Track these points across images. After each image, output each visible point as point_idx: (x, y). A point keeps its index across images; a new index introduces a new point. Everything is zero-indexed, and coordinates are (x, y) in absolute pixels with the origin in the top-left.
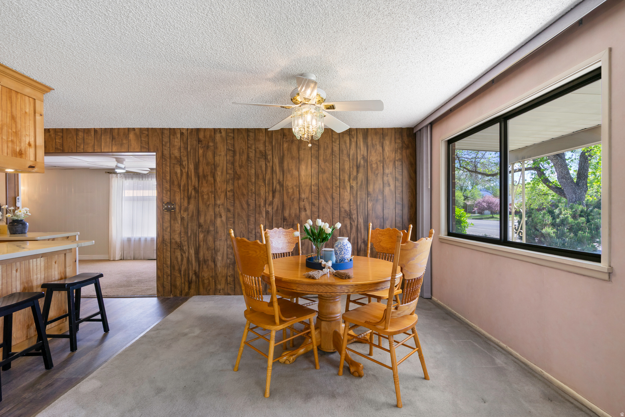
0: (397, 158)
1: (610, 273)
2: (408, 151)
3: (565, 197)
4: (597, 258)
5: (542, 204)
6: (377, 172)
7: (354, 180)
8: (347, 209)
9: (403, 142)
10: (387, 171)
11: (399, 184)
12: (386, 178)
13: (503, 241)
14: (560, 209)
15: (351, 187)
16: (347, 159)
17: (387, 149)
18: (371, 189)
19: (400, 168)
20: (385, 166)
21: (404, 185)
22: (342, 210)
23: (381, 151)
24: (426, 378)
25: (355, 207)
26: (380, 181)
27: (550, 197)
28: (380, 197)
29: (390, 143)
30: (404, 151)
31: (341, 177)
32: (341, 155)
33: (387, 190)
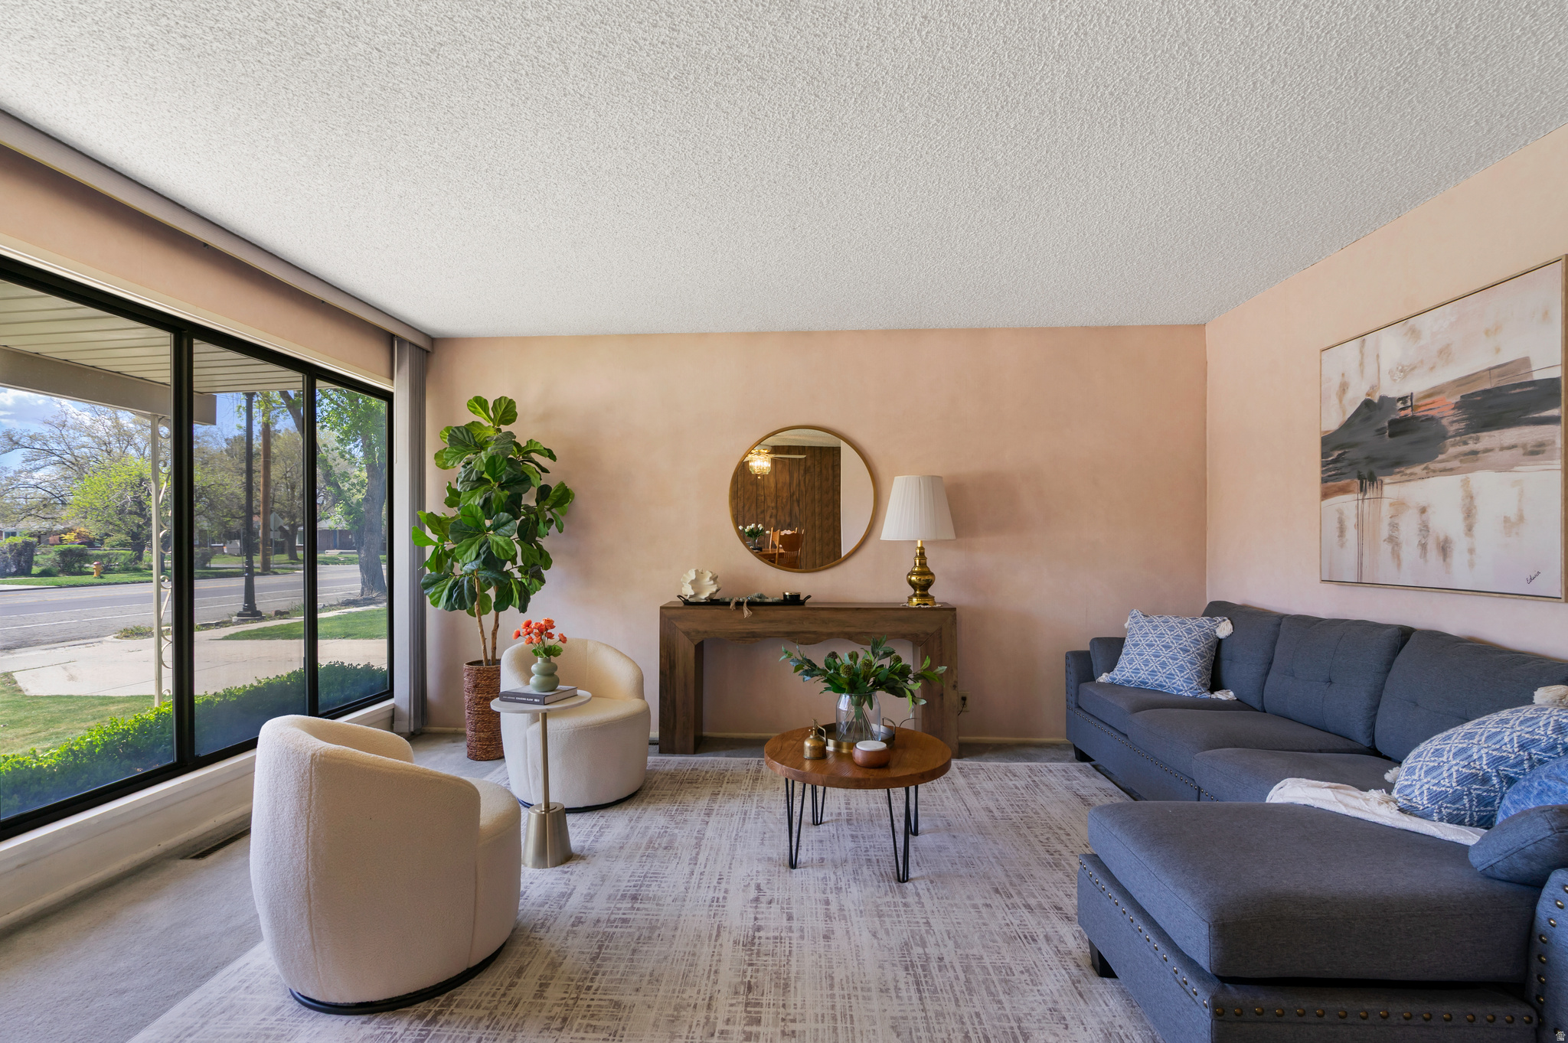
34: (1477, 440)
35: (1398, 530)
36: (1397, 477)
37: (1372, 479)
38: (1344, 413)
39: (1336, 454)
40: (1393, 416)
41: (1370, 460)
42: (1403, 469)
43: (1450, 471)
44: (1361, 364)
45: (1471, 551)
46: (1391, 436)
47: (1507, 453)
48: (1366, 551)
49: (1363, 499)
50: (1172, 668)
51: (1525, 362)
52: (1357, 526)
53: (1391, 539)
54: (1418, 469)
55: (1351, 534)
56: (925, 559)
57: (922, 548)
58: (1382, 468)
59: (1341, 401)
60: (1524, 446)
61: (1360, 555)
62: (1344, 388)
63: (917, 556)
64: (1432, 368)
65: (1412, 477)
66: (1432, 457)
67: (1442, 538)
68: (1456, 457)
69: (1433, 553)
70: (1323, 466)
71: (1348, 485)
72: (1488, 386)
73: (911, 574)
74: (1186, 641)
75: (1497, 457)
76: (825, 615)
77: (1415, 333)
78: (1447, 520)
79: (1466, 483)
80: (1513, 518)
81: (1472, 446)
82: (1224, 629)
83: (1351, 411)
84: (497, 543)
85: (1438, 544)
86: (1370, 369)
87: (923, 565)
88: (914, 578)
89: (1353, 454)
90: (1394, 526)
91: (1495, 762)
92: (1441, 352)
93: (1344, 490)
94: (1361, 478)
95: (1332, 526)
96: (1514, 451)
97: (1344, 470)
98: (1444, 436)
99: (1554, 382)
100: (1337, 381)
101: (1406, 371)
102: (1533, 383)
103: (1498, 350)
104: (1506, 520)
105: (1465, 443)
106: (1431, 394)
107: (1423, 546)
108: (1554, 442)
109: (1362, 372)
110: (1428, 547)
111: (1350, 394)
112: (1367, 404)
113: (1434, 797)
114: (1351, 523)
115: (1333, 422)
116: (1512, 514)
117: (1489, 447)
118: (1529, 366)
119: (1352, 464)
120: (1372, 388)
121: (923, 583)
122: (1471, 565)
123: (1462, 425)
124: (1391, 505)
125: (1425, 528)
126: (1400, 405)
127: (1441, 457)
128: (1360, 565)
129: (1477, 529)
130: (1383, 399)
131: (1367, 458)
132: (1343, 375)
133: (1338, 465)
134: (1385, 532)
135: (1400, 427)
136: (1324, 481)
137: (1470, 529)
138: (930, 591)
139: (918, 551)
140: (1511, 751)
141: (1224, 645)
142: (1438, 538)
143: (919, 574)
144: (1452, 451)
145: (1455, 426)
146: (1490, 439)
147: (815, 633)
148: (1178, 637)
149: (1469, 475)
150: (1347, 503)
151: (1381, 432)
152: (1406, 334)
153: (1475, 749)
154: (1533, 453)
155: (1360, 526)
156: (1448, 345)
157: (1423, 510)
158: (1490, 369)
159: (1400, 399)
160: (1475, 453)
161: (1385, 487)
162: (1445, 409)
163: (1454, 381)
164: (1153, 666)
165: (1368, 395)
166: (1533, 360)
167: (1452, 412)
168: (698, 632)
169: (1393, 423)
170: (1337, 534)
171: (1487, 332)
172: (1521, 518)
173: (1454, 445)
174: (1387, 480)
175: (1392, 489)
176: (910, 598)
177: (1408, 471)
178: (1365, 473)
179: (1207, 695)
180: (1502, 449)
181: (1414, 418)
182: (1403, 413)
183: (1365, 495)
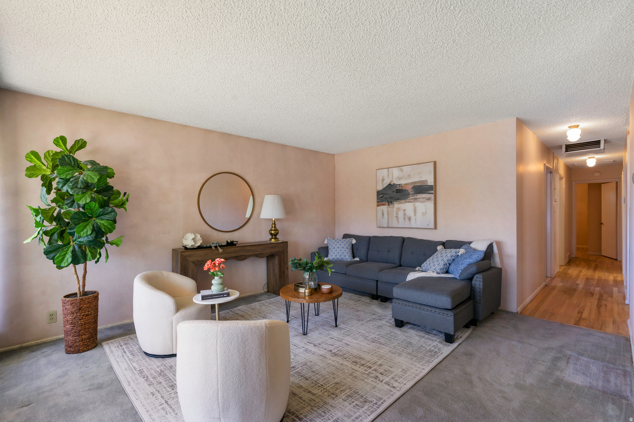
34: (417, 196)
35: (398, 215)
36: (398, 203)
37: (391, 202)
38: (383, 186)
39: (381, 196)
40: (397, 188)
41: (391, 198)
42: (399, 201)
43: (410, 202)
44: (388, 175)
45: (416, 219)
46: (396, 193)
47: (423, 199)
48: (390, 220)
49: (389, 207)
50: (345, 254)
51: (426, 181)
52: (387, 214)
53: (396, 217)
54: (403, 201)
55: (386, 215)
56: (276, 225)
57: (274, 221)
58: (394, 200)
59: (382, 183)
60: (426, 198)
61: (388, 220)
62: (383, 180)
63: (273, 224)
64: (406, 179)
65: (402, 203)
66: (407, 199)
67: (409, 216)
68: (412, 199)
69: (407, 220)
70: (377, 198)
71: (385, 204)
72: (419, 185)
73: (271, 230)
74: (347, 246)
75: (421, 200)
76: (248, 248)
77: (402, 170)
78: (410, 213)
79: (414, 205)
80: (424, 213)
81: (415, 197)
82: (354, 241)
83: (385, 186)
84: (103, 224)
85: (408, 218)
86: (391, 176)
87: (275, 227)
88: (273, 232)
89: (386, 196)
90: (397, 214)
91: (448, 260)
92: (408, 176)
93: (383, 205)
94: (388, 202)
95: (380, 214)
96: (424, 199)
97: (383, 200)
98: (409, 194)
99: (432, 186)
100: (381, 178)
101: (400, 178)
102: (428, 185)
103: (421, 178)
104: (423, 213)
105: (414, 196)
106: (406, 184)
107: (404, 218)
108: (432, 198)
109: (388, 177)
110: (406, 218)
111: (385, 182)
112: (390, 185)
113: (440, 269)
114: (385, 213)
115: (380, 188)
116: (424, 212)
117: (419, 197)
118: (427, 182)
119: (386, 198)
120: (391, 181)
121: (276, 234)
122: (416, 222)
123: (413, 192)
124: (396, 209)
125: (405, 214)
126: (398, 186)
127: (408, 199)
128: (388, 223)
129: (417, 215)
130: (394, 184)
131: (390, 197)
132: (383, 177)
133: (382, 198)
134: (395, 215)
135: (399, 191)
136: (378, 202)
137: (415, 215)
138: (277, 237)
139: (273, 222)
140: (450, 258)
141: (354, 246)
142: (408, 217)
143: (274, 230)
144: (411, 198)
145: (412, 192)
146: (419, 196)
147: (245, 255)
148: (345, 245)
149: (415, 203)
150: (385, 208)
151: (394, 191)
152: (400, 170)
153: (444, 259)
154: (428, 200)
155: (388, 213)
156: (410, 175)
157: (404, 210)
158: (419, 181)
159: (398, 185)
160: (416, 198)
161: (395, 205)
162: (409, 188)
163: (411, 183)
164: (340, 253)
165: (390, 182)
166: (428, 181)
167: (411, 189)
168: (198, 261)
169: (396, 190)
170: (382, 215)
171: (418, 173)
172: (426, 213)
173: (411, 196)
174: (395, 203)
175: (396, 205)
176: (271, 239)
177: (401, 201)
178: (389, 201)
179: (353, 260)
180: (422, 198)
181: (402, 189)
182: (399, 188)
183: (389, 206)
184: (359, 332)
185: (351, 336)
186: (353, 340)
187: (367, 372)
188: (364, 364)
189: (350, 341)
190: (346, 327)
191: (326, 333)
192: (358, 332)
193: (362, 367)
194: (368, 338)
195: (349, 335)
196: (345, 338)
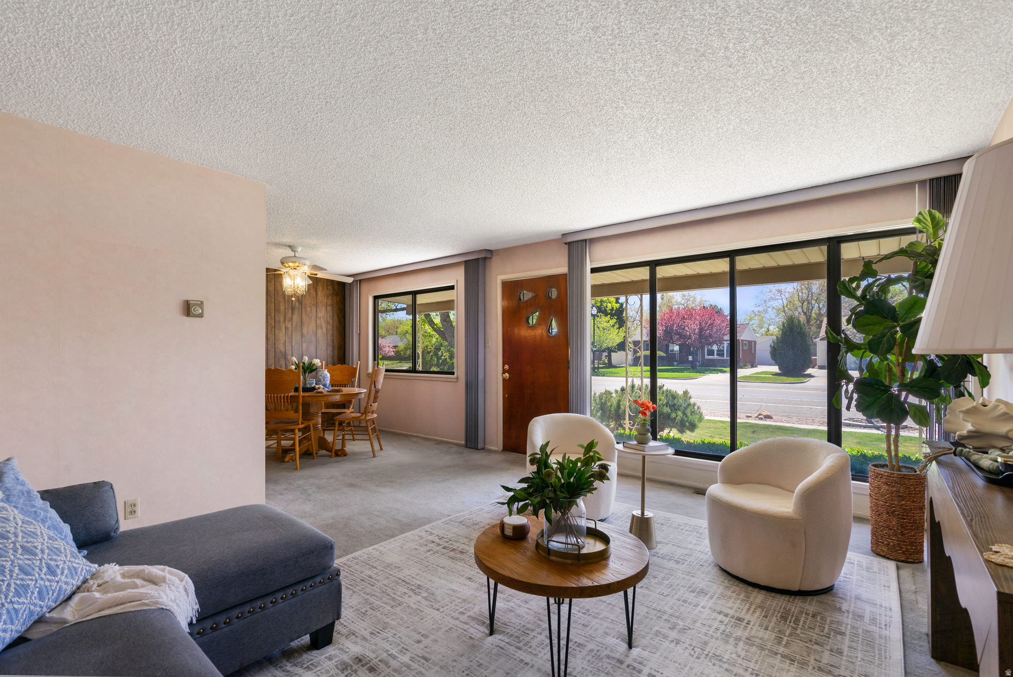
0: (328, 304)
1: (457, 378)
2: (338, 298)
3: (447, 340)
4: (453, 373)
5: (427, 347)
6: (311, 315)
7: (289, 321)
8: (283, 349)
9: (334, 289)
10: (320, 315)
11: (330, 327)
12: (318, 321)
13: (413, 370)
14: (442, 352)
15: (286, 328)
16: (282, 300)
17: (320, 294)
18: (305, 331)
19: (331, 312)
20: (318, 310)
21: (335, 328)
22: (277, 350)
23: (315, 296)
24: (374, 456)
25: (290, 348)
26: (313, 324)
27: (434, 340)
28: (314, 339)
29: (323, 288)
30: (335, 298)
31: (276, 317)
32: (276, 296)
33: (319, 332)
184: (438, 610)
185: (460, 598)
186: (457, 589)
187: (451, 542)
188: (452, 551)
189: (464, 587)
190: (466, 627)
191: (514, 602)
192: (441, 610)
193: (455, 548)
194: (425, 594)
195: (464, 600)
196: (472, 592)
